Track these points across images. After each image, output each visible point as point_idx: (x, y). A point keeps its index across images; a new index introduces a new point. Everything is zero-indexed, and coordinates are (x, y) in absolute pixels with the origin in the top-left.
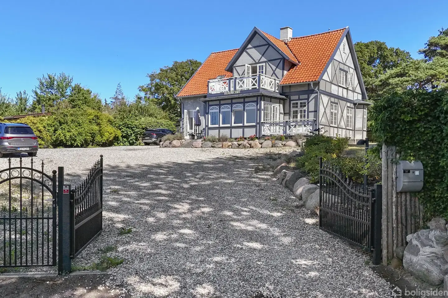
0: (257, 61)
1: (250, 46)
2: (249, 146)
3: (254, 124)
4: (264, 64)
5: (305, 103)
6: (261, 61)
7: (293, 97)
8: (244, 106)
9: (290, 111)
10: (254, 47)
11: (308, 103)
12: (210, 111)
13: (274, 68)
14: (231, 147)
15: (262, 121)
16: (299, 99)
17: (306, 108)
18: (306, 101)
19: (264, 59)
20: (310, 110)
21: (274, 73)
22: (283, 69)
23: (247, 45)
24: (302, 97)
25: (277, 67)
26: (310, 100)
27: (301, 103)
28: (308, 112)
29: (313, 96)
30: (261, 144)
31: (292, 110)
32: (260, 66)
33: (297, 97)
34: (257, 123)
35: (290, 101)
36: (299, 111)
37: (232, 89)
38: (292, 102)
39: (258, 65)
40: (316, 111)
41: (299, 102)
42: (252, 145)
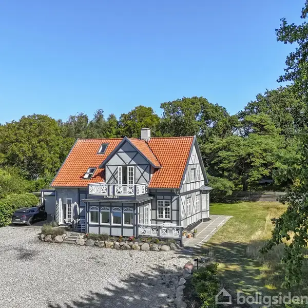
0: (127, 164)
1: (121, 150)
2: (130, 247)
3: (132, 225)
4: (133, 167)
5: (169, 202)
6: (130, 164)
7: (158, 197)
8: (122, 210)
9: (156, 208)
10: (125, 152)
11: (171, 203)
12: (91, 210)
13: (142, 171)
14: (113, 247)
15: (138, 224)
16: (164, 199)
17: (169, 207)
18: (170, 201)
19: (133, 163)
20: (173, 209)
21: (142, 175)
22: (150, 173)
23: (119, 149)
24: (166, 197)
25: (145, 171)
26: (173, 200)
27: (166, 202)
28: (172, 210)
29: (175, 197)
30: (141, 246)
31: (158, 207)
32: (130, 168)
33: (162, 197)
34: (134, 225)
35: (157, 199)
36: (164, 209)
37: (111, 194)
38: (158, 201)
39: (128, 167)
40: (178, 210)
41: (164, 201)
42: (133, 247)
